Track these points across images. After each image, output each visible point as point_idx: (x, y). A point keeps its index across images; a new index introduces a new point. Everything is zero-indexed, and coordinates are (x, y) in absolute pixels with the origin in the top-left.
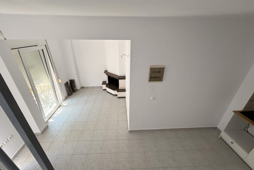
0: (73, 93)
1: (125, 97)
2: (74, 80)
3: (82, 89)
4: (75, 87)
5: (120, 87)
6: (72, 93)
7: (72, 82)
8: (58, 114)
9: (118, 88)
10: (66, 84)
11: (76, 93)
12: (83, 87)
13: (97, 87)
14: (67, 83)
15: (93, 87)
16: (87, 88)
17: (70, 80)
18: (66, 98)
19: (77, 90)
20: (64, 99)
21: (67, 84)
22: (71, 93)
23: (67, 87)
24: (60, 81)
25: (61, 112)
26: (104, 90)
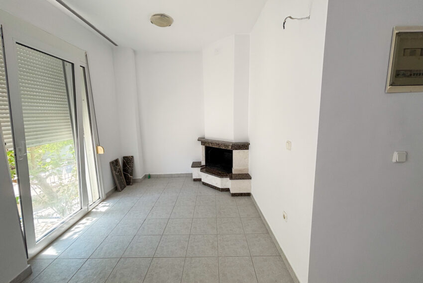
0: (127, 186)
1: (249, 195)
2: (132, 157)
3: (147, 180)
4: (132, 174)
5: (236, 168)
6: (125, 187)
7: (128, 162)
8: (75, 233)
9: (232, 172)
10: (114, 163)
11: (134, 186)
12: (149, 177)
13: (179, 176)
14: (117, 161)
15: (171, 177)
16: (158, 177)
17: (124, 158)
18: (108, 197)
19: (135, 181)
20: (104, 197)
21: (117, 165)
22: (123, 186)
23: (115, 170)
24: (101, 151)
25: (86, 226)
26: (195, 180)
